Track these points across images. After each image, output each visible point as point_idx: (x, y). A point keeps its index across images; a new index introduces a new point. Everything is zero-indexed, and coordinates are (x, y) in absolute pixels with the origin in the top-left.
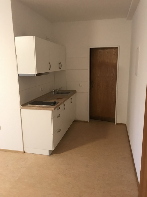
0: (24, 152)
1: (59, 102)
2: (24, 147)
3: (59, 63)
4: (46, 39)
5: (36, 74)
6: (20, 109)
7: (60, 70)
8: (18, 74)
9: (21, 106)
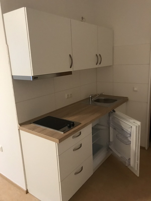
0: (27, 192)
1: (81, 123)
2: (27, 184)
3: (97, 55)
4: (81, 19)
5: (32, 76)
6: (19, 130)
7: (99, 66)
8: (12, 76)
9: (19, 126)
